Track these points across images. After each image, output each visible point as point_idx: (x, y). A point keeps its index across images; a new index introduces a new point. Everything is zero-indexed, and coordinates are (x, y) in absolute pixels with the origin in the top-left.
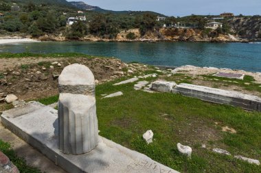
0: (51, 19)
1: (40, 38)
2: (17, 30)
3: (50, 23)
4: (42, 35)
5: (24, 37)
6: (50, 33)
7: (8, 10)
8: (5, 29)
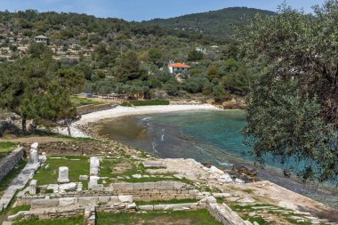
0: (244, 74)
1: (225, 103)
2: (200, 91)
3: (242, 80)
4: (227, 99)
5: (204, 102)
6: (241, 95)
7: (199, 59)
8: (184, 89)
